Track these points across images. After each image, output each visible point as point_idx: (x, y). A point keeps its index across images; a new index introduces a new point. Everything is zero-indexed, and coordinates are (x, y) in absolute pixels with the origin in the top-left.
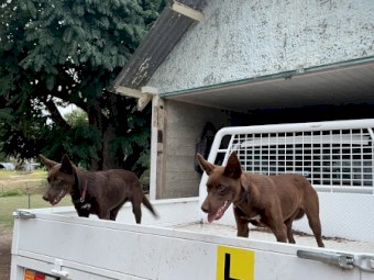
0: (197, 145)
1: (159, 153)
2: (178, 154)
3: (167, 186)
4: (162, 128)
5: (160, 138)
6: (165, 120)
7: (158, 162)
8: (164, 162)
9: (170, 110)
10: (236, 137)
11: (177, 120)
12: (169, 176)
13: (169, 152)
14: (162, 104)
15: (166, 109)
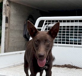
0: (25, 25)
1: (6, 28)
2: (15, 29)
3: (10, 44)
4: (8, 16)
5: (7, 21)
6: (10, 12)
7: (6, 32)
8: (9, 33)
9: (12, 7)
10: (46, 21)
11: (15, 12)
12: (11, 39)
13: (11, 28)
14: (8, 3)
15: (10, 6)
